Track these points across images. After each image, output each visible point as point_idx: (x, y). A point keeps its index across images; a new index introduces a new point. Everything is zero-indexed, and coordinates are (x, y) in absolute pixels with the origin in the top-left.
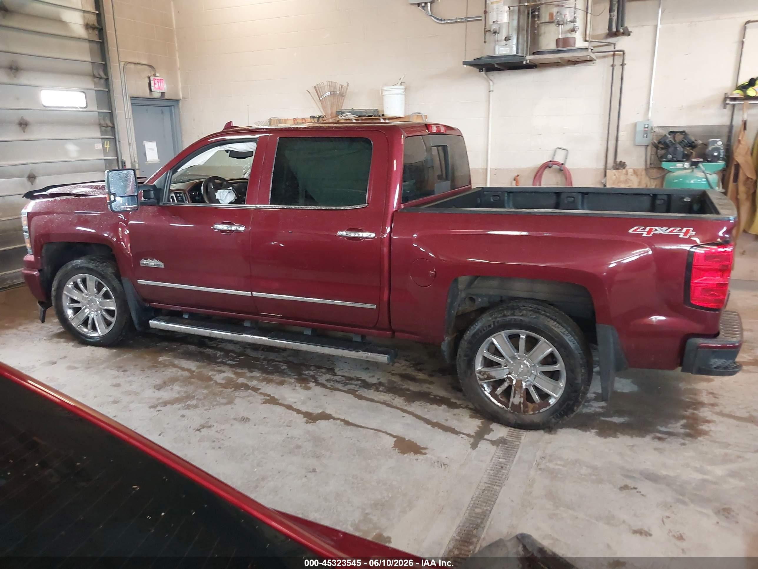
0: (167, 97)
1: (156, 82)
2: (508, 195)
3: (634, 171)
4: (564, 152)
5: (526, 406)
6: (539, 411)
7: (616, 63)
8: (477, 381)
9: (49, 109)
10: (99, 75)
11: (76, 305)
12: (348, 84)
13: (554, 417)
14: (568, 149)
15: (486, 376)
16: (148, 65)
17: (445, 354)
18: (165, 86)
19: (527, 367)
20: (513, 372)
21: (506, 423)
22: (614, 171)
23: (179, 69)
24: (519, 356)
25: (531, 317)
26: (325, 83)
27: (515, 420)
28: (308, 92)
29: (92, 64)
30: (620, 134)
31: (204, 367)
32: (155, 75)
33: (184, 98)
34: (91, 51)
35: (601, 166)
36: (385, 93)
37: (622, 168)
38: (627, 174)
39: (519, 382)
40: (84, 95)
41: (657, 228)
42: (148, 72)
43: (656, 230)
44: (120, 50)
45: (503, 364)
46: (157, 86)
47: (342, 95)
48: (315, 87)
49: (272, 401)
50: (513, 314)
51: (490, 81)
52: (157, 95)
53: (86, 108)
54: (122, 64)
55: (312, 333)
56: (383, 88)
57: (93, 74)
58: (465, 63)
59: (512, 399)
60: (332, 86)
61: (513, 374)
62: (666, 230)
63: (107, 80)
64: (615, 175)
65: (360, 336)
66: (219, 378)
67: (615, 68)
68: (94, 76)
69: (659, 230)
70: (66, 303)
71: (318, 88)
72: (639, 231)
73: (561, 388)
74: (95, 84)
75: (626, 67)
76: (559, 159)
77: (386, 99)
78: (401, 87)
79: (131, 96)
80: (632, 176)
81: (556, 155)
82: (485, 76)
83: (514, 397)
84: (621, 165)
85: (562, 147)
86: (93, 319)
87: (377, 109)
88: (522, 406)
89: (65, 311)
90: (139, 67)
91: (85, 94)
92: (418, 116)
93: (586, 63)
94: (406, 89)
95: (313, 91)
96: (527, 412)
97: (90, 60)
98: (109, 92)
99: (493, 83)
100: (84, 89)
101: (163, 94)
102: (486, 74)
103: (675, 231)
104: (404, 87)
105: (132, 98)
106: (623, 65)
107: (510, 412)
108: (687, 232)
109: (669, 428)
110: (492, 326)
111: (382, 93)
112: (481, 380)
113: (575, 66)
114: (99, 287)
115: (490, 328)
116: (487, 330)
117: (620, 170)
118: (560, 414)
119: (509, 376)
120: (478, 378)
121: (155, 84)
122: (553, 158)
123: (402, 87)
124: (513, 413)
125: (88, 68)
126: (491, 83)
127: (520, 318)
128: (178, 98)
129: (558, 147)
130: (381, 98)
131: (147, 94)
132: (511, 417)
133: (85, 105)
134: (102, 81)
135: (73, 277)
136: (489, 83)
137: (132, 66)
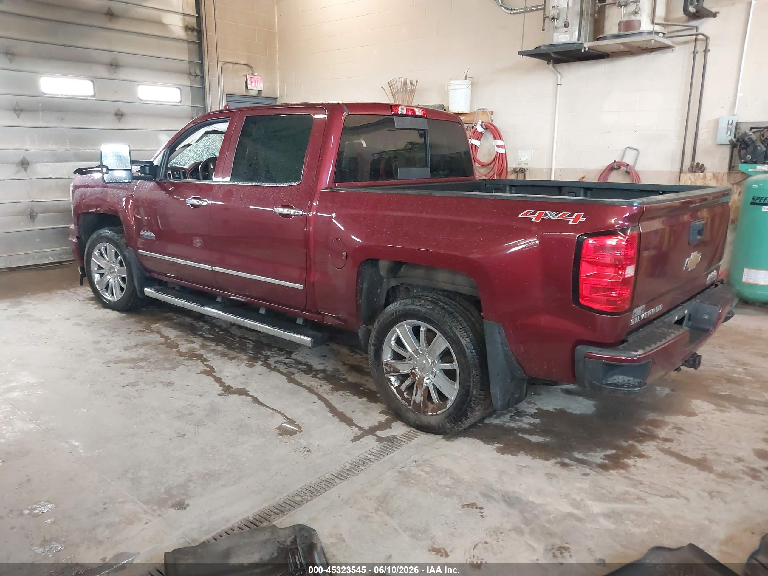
0: (263, 95)
1: (253, 80)
2: (509, 188)
3: (714, 175)
4: (634, 152)
5: (426, 406)
6: (437, 413)
7: (698, 49)
8: (384, 373)
9: (145, 102)
10: (195, 73)
11: (102, 271)
12: (417, 80)
13: (448, 421)
14: (639, 149)
15: (392, 369)
16: (246, 65)
17: (362, 342)
18: (262, 86)
19: (429, 362)
20: (417, 368)
21: (408, 423)
22: (690, 175)
23: (278, 69)
24: (421, 350)
25: (428, 307)
26: (398, 80)
27: (414, 420)
28: (383, 88)
29: (189, 63)
30: (700, 131)
31: (181, 336)
32: (253, 74)
33: (281, 96)
34: (189, 52)
35: (677, 168)
36: (451, 87)
37: (700, 172)
38: (705, 177)
39: (422, 378)
40: (179, 91)
41: (547, 212)
42: (246, 71)
43: (546, 214)
44: (219, 50)
45: (407, 357)
46: (253, 84)
47: (413, 91)
48: (389, 83)
49: (210, 372)
50: (413, 304)
51: (558, 74)
52: (254, 93)
53: (180, 102)
54: (220, 64)
55: (265, 312)
56: (449, 83)
57: (189, 73)
58: (522, 53)
59: (414, 397)
60: (403, 81)
61: (417, 370)
62: (556, 215)
63: (203, 77)
64: (690, 179)
65: (302, 319)
66: (184, 347)
67: (697, 55)
68: (190, 74)
69: (550, 215)
70: (94, 268)
71: (392, 84)
72: (529, 216)
73: (455, 390)
74: (191, 81)
75: (709, 54)
76: (629, 160)
77: (451, 94)
78: (465, 81)
79: (227, 93)
80: (711, 181)
81: (625, 157)
82: (553, 69)
83: (416, 395)
84: (698, 168)
85: (633, 147)
86: (112, 284)
87: (443, 105)
88: (422, 405)
89: (93, 275)
90: (238, 66)
91: (181, 90)
92: (483, 111)
93: (662, 51)
94: (472, 84)
95: (387, 88)
96: (427, 412)
97: (187, 59)
98: (204, 88)
99: (562, 77)
100: (181, 85)
101: (260, 92)
102: (554, 67)
103: (564, 216)
104: (470, 82)
105: (228, 95)
106: (706, 51)
107: (412, 410)
108: (577, 218)
109: (588, 456)
110: (395, 315)
111: (448, 88)
112: (387, 372)
113: (652, 54)
114: (117, 256)
115: (393, 317)
116: (391, 319)
117: (697, 174)
118: (454, 418)
119: (413, 371)
120: (385, 371)
121: (252, 82)
122: (622, 159)
123: (468, 82)
124: (414, 412)
125: (185, 66)
126: (559, 76)
127: (418, 308)
128: (275, 97)
129: (627, 147)
130: (446, 93)
131: (243, 92)
132: (411, 416)
133: (179, 100)
134: (198, 79)
135: (98, 245)
136: (557, 76)
137: (231, 65)
